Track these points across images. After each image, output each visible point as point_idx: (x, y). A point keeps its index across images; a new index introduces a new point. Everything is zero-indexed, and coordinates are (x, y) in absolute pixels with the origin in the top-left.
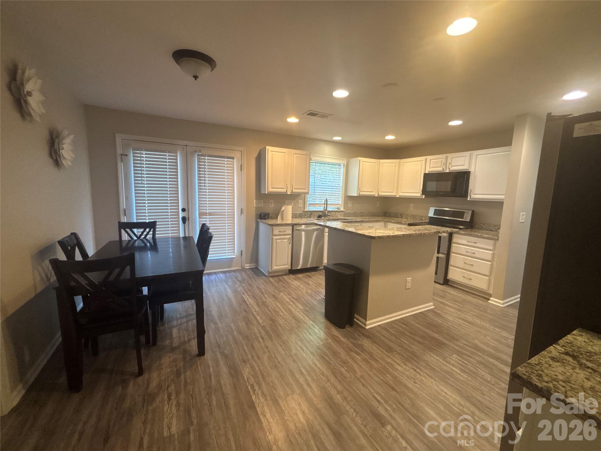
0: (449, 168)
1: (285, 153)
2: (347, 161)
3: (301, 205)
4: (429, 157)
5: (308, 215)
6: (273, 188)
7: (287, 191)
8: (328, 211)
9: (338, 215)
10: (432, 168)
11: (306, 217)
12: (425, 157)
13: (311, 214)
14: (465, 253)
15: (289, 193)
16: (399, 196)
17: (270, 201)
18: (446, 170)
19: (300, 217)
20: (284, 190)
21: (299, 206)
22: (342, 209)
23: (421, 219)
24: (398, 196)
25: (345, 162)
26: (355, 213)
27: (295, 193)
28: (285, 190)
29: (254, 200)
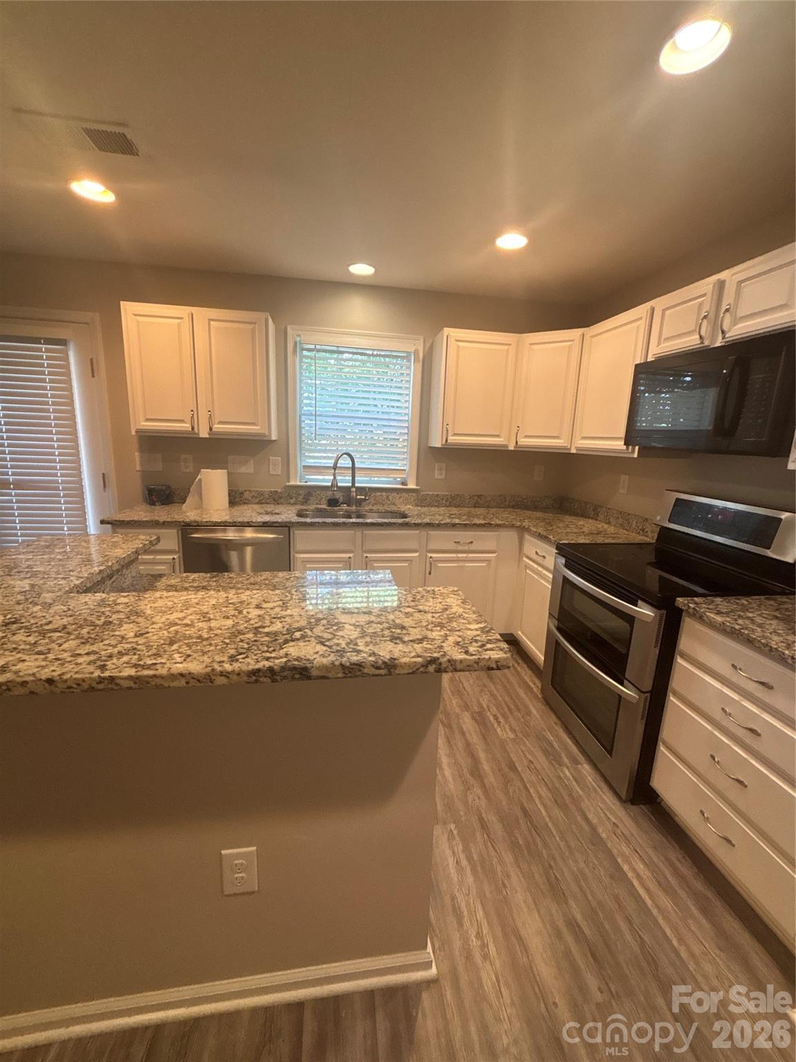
0: (723, 332)
1: (182, 318)
2: (428, 345)
3: (276, 469)
4: (659, 303)
5: (300, 498)
6: (148, 420)
7: (193, 428)
8: (359, 489)
9: (397, 501)
10: (667, 339)
11: (292, 501)
12: (647, 306)
13: (309, 494)
14: (718, 715)
15: (204, 433)
16: (577, 449)
17: (183, 457)
18: (713, 338)
19: (274, 500)
20: (186, 426)
21: (272, 472)
22: (412, 486)
23: (643, 530)
24: (574, 451)
25: (417, 345)
26: (453, 498)
27: (218, 433)
28: (188, 425)
29: (136, 454)
